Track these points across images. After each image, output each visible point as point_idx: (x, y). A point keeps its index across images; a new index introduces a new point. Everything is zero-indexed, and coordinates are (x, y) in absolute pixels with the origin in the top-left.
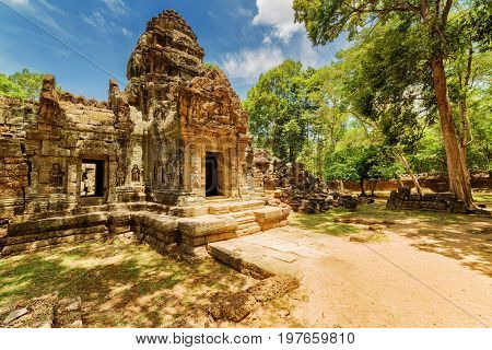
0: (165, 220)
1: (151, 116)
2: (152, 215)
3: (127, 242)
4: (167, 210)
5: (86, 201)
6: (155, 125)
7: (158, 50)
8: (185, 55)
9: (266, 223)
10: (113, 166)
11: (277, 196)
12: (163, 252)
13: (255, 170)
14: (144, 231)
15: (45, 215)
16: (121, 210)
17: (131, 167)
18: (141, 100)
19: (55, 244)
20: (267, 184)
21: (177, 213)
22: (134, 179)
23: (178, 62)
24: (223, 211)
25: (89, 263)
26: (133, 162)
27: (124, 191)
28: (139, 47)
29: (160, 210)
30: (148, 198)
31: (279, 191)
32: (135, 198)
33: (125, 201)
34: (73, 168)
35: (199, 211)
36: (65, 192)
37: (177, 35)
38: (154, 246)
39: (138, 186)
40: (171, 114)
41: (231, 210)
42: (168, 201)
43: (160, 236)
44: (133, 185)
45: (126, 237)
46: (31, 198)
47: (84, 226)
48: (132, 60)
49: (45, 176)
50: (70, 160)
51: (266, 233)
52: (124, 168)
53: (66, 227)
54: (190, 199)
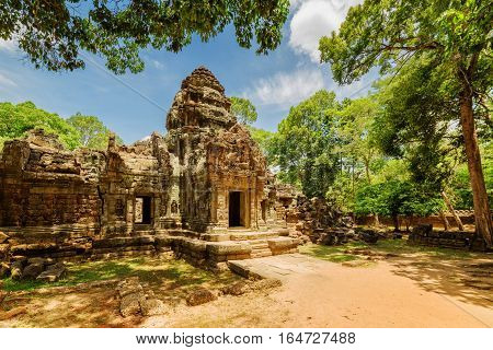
0: (197, 242)
1: (186, 162)
2: (187, 239)
3: (169, 257)
4: (198, 236)
5: (137, 227)
6: (190, 170)
7: (191, 105)
8: (214, 108)
9: (277, 250)
10: (157, 201)
11: (299, 229)
12: (196, 265)
13: (277, 204)
14: (181, 250)
15: (113, 236)
16: (164, 234)
17: (171, 202)
18: (178, 148)
19: (121, 256)
20: (289, 218)
21: (207, 238)
22: (173, 212)
23: (208, 115)
24: (242, 239)
25: (146, 268)
26: (172, 198)
27: (166, 220)
28: (175, 104)
29: (193, 236)
30: (184, 227)
31: (301, 223)
32: (174, 226)
33: (166, 227)
34: (130, 202)
35: (223, 236)
36: (125, 220)
37: (207, 91)
38: (188, 261)
39: (177, 216)
40: (202, 161)
41: (249, 238)
42: (200, 229)
43: (194, 254)
44: (172, 215)
45: (168, 254)
46: (105, 223)
47: (139, 245)
48: (170, 115)
49: (112, 208)
50: (128, 196)
51: (276, 257)
52: (165, 202)
53: (127, 244)
54: (215, 228)
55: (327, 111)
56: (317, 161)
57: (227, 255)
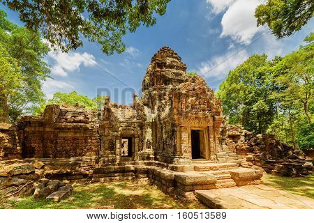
0: (166, 172)
1: (156, 111)
2: (158, 169)
3: (145, 183)
4: (167, 167)
5: (124, 159)
6: (159, 116)
7: (158, 71)
8: (174, 71)
9: (241, 181)
10: (137, 140)
11: (249, 160)
12: (166, 192)
13: (229, 140)
14: (155, 178)
15: (106, 165)
16: (141, 165)
17: (146, 141)
18: (150, 102)
19: (111, 180)
20: (239, 151)
21: (174, 169)
22: (148, 147)
23: (170, 76)
24: (205, 169)
25: (127, 192)
26: (147, 138)
27: (142, 154)
28: (148, 73)
29: (163, 166)
30: (156, 159)
31: (250, 155)
32: (148, 158)
33: (143, 160)
34: (118, 141)
35: (188, 168)
36: (115, 154)
37: (169, 61)
38: (160, 188)
39: (150, 151)
40: (167, 109)
41: (211, 169)
42: (168, 160)
43: (163, 182)
44: (147, 150)
45: (144, 181)
46: (102, 156)
47: (124, 172)
48: (144, 80)
49: (107, 146)
50: (117, 137)
51: (241, 188)
52: (142, 141)
53: (115, 172)
54: (181, 160)
55: (260, 69)
56: (255, 107)
57: (194, 186)
